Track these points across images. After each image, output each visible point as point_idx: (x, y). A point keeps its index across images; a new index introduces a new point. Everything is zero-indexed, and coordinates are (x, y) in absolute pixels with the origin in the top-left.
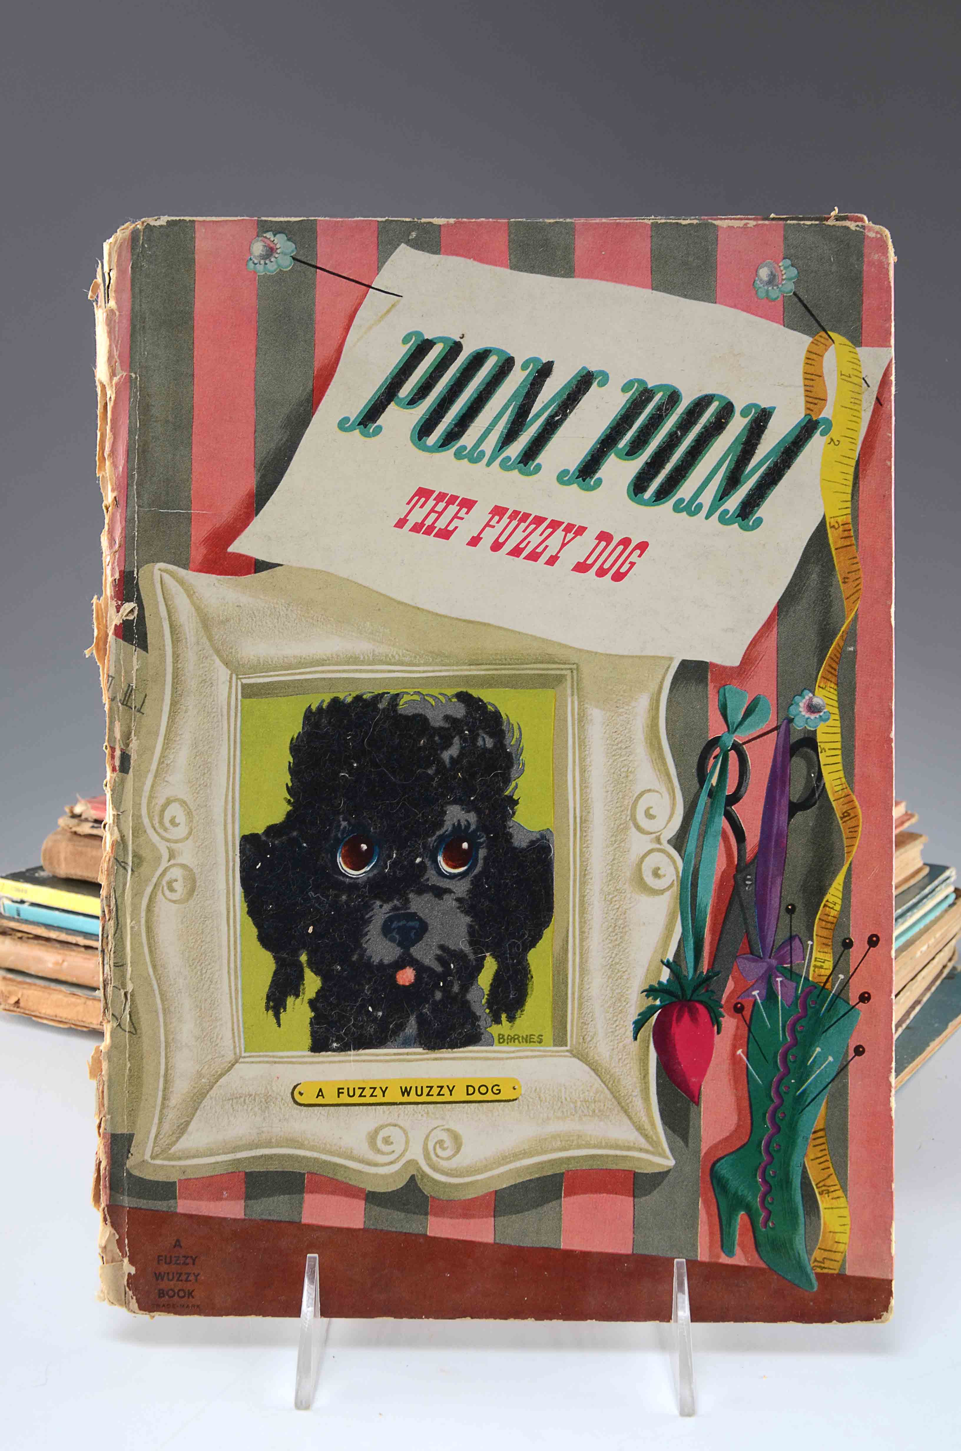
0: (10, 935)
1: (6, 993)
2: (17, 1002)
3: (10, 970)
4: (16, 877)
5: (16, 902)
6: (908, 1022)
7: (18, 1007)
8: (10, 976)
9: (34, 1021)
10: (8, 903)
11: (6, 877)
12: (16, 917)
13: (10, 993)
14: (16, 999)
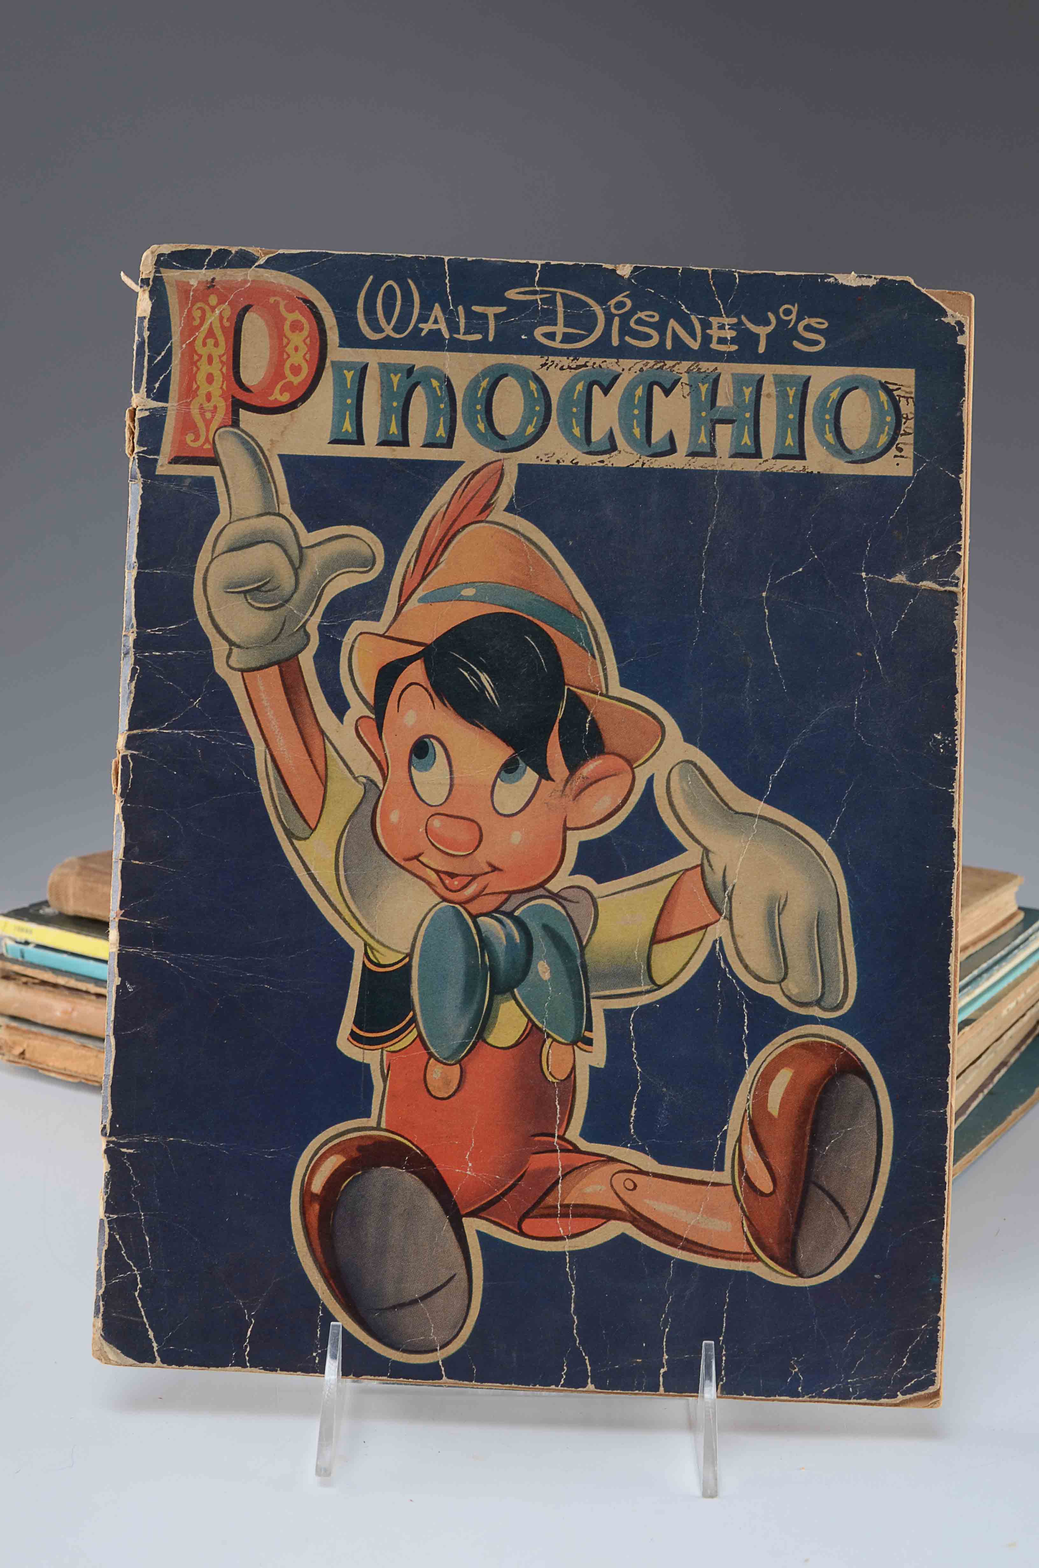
0: (14, 979)
1: (10, 1043)
2: (23, 1053)
3: (14, 1018)
4: (20, 914)
5: (20, 943)
6: (991, 1086)
7: (23, 1059)
8: (14, 1024)
9: (40, 1074)
10: (10, 943)
11: (8, 915)
12: (20, 959)
13: (14, 1043)
14: (21, 1050)
